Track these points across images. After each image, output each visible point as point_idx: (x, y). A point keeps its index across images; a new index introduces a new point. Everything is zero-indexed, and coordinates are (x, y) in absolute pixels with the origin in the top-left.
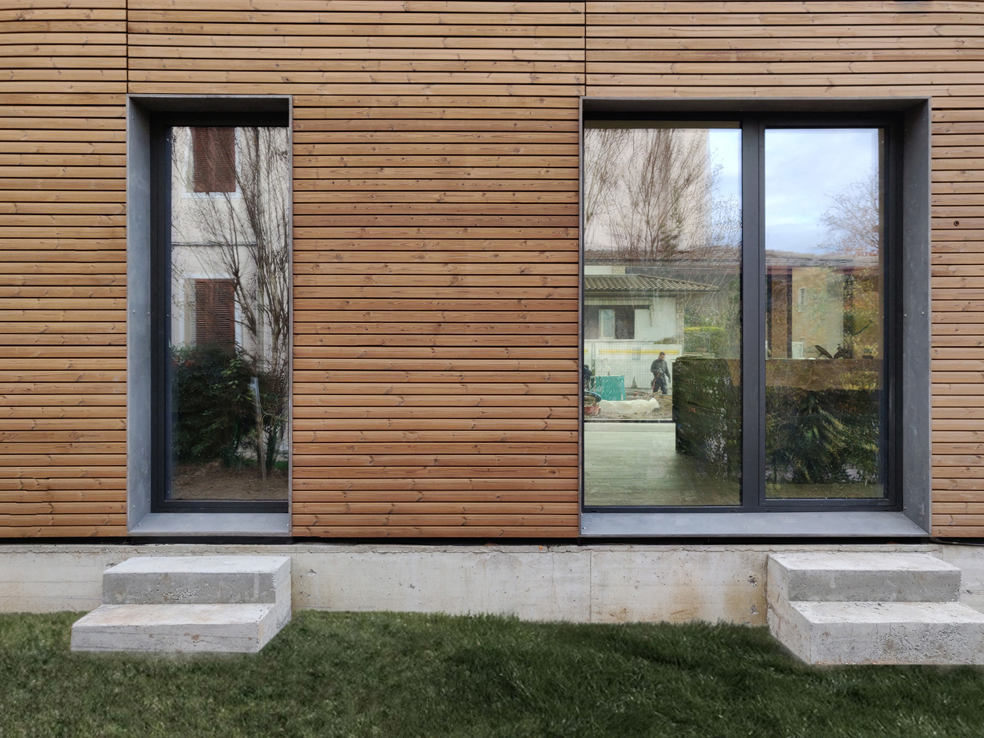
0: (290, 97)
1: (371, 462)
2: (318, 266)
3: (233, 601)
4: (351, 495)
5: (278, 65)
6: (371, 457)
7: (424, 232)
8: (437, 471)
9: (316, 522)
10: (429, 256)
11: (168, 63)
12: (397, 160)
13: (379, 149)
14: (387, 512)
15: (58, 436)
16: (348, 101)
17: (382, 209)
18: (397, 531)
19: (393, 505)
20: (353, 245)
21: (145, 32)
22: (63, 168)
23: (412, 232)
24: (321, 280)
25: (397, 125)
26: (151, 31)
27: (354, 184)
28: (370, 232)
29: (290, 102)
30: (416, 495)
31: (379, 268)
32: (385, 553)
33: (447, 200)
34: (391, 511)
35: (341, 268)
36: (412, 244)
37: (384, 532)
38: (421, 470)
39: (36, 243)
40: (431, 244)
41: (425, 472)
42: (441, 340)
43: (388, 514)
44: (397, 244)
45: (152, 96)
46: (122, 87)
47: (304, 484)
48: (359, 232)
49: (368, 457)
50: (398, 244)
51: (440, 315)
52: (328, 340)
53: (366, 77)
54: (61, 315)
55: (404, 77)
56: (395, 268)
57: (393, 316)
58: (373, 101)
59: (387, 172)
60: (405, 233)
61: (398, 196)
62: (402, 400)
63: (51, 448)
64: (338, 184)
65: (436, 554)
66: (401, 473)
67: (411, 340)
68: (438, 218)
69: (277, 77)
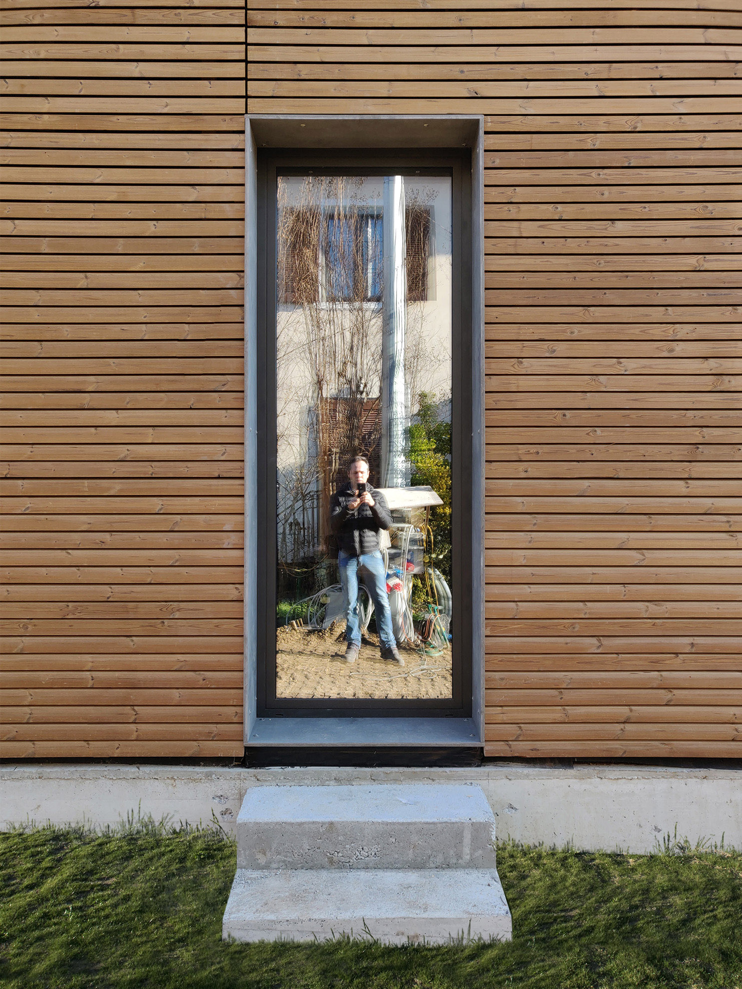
0: (481, 118)
1: (599, 647)
2: (521, 363)
3: (432, 865)
4: (569, 695)
5: (462, 72)
6: (599, 641)
7: (673, 314)
8: (696, 661)
9: (520, 735)
10: (680, 349)
11: (305, 71)
12: (636, 210)
13: (608, 194)
14: (622, 720)
15: (144, 609)
16: (564, 123)
17: (613, 280)
18: (637, 748)
19: (631, 711)
20: (572, 333)
21: (272, 24)
22: (155, 222)
23: (657, 314)
24: (525, 383)
25: (635, 159)
26: (281, 23)
27: (573, 246)
28: (597, 314)
29: (482, 125)
30: (664, 695)
31: (609, 366)
32: (618, 779)
33: (707, 266)
34: (628, 718)
35: (555, 366)
36: (657, 332)
37: (618, 749)
38: (670, 659)
39: (114, 332)
40: (685, 331)
41: (677, 662)
42: (698, 469)
43: (624, 723)
44: (635, 331)
45: (282, 117)
46: (238, 105)
47: (502, 679)
48: (581, 314)
49: (594, 641)
50: (637, 331)
51: (697, 433)
52: (534, 470)
53: (592, 88)
54: (150, 435)
55: (646, 88)
56: (631, 366)
57: (628, 435)
58: (601, 124)
59: (621, 228)
60: (647, 315)
61: (636, 262)
62: (642, 557)
63: (135, 627)
64: (550, 246)
65: (692, 782)
66: (641, 663)
67: (656, 470)
68: (694, 293)
69: (461, 89)
